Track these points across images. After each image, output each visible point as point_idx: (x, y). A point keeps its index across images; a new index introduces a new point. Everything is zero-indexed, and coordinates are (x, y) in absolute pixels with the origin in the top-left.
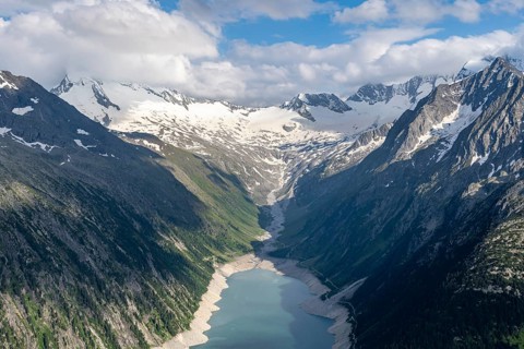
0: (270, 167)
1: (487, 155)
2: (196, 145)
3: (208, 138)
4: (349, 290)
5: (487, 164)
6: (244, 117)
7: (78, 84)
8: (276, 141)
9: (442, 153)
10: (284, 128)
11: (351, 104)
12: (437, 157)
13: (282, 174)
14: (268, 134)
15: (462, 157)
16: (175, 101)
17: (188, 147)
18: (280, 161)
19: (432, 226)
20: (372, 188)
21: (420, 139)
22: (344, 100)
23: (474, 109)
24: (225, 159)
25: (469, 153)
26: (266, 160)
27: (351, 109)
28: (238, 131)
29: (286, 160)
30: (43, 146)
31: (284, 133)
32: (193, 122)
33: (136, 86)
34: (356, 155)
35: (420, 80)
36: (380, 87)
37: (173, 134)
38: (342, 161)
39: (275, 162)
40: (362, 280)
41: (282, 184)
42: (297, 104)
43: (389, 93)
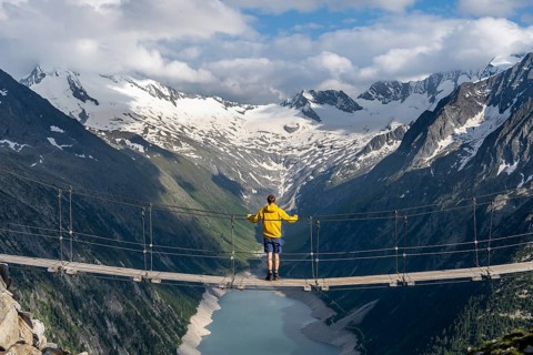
0: (269, 173)
1: (516, 164)
2: (185, 147)
3: (198, 138)
4: (358, 314)
5: (515, 173)
6: (240, 115)
7: (51, 74)
8: (276, 143)
9: (465, 160)
10: (286, 128)
11: (362, 102)
12: (459, 165)
13: (283, 181)
14: (267, 135)
15: (488, 166)
16: (161, 95)
17: (175, 149)
18: (281, 167)
20: (385, 198)
21: (440, 144)
23: (501, 111)
24: (218, 163)
25: (495, 161)
26: (265, 165)
27: (361, 108)
28: (232, 131)
29: (287, 165)
30: (12, 145)
31: (286, 134)
32: (182, 120)
33: (117, 78)
34: (366, 160)
36: (395, 85)
37: (159, 133)
38: (351, 167)
39: (275, 167)
40: (373, 303)
41: (281, 193)
42: (300, 101)
43: (405, 91)
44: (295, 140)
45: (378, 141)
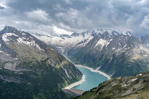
0: (60, 48)
5: (115, 49)
8: (59, 43)
9: (102, 47)
10: (60, 41)
11: (71, 36)
13: (62, 50)
18: (61, 47)
21: (96, 45)
22: (70, 35)
25: (112, 48)
28: (51, 41)
29: (62, 47)
32: (43, 40)
38: (76, 47)
39: (60, 47)
40: (100, 67)
41: (63, 52)
42: (61, 36)
43: (78, 35)
44: (62, 43)
45: (79, 43)
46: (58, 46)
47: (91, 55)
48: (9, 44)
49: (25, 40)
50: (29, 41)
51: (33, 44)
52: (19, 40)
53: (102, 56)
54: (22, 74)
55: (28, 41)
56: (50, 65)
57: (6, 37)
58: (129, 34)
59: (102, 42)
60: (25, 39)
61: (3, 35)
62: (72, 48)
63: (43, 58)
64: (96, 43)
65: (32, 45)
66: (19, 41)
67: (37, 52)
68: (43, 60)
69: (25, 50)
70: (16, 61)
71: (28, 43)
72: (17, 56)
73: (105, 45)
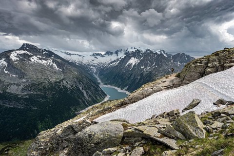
2: (77, 64)
4: (126, 88)
5: (144, 68)
8: (91, 63)
9: (132, 66)
10: (92, 60)
11: (104, 55)
19: (139, 78)
25: (141, 66)
28: (82, 61)
29: (94, 67)
35: (118, 51)
38: (108, 67)
39: (92, 67)
41: (95, 71)
42: (93, 55)
43: (112, 53)
44: (95, 62)
45: (111, 63)
46: (90, 65)
47: (120, 74)
48: (18, 63)
49: (40, 59)
50: (46, 60)
51: (50, 63)
52: (33, 58)
53: (131, 75)
54: (28, 97)
55: (44, 59)
56: (65, 86)
57: (16, 55)
58: (163, 53)
59: (133, 61)
60: (41, 57)
61: (12, 53)
62: (104, 68)
63: (58, 79)
64: (127, 62)
65: (48, 64)
66: (33, 60)
67: (52, 72)
68: (58, 80)
69: (37, 70)
70: (23, 83)
71: (44, 62)
72: (26, 77)
73: (135, 64)
